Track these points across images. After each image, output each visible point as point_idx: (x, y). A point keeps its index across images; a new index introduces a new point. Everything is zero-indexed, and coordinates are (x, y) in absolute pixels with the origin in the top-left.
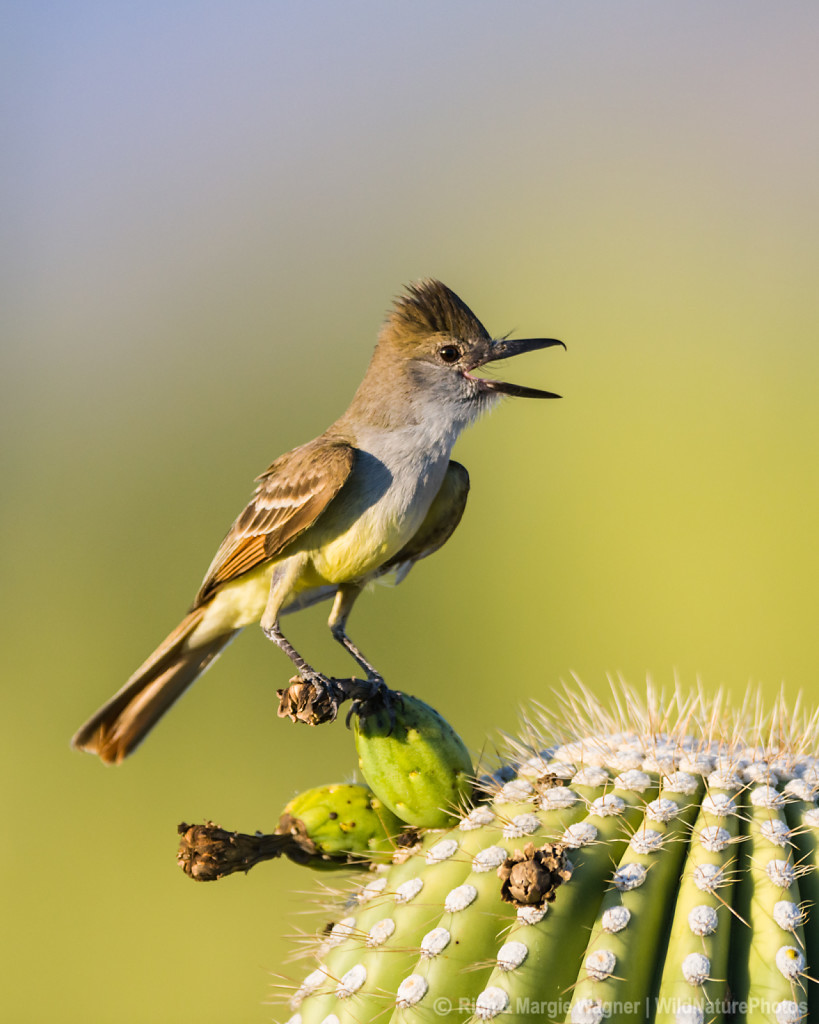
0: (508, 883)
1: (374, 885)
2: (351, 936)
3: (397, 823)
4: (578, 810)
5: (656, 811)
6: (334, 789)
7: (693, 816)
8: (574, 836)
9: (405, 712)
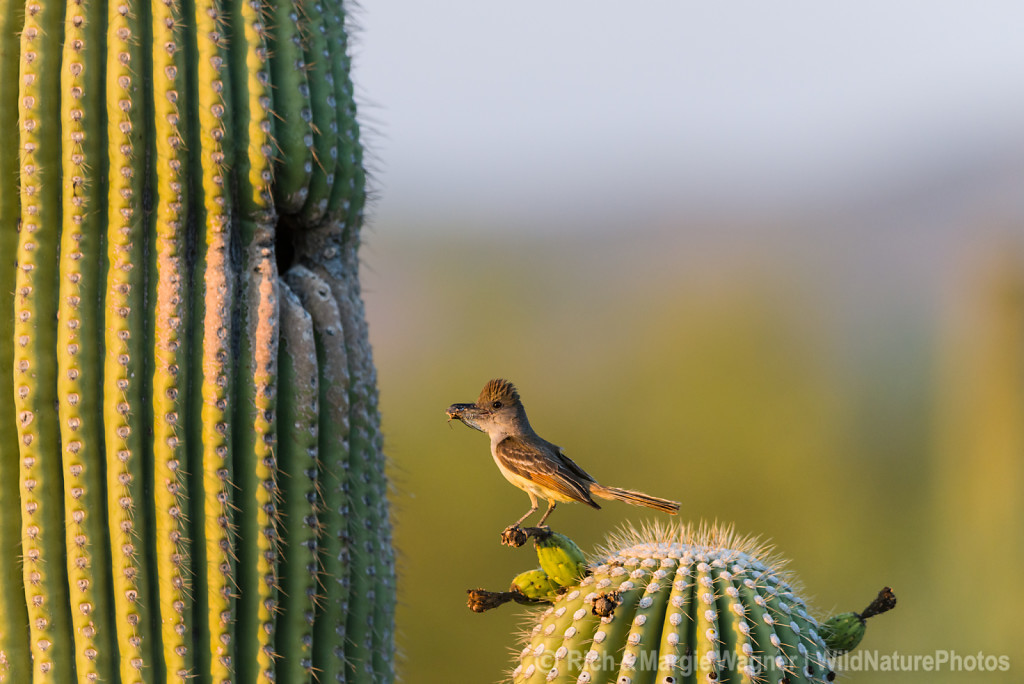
0: (595, 608)
3: (557, 585)
4: (626, 577)
5: (658, 575)
6: (532, 572)
8: (624, 586)
9: (555, 541)
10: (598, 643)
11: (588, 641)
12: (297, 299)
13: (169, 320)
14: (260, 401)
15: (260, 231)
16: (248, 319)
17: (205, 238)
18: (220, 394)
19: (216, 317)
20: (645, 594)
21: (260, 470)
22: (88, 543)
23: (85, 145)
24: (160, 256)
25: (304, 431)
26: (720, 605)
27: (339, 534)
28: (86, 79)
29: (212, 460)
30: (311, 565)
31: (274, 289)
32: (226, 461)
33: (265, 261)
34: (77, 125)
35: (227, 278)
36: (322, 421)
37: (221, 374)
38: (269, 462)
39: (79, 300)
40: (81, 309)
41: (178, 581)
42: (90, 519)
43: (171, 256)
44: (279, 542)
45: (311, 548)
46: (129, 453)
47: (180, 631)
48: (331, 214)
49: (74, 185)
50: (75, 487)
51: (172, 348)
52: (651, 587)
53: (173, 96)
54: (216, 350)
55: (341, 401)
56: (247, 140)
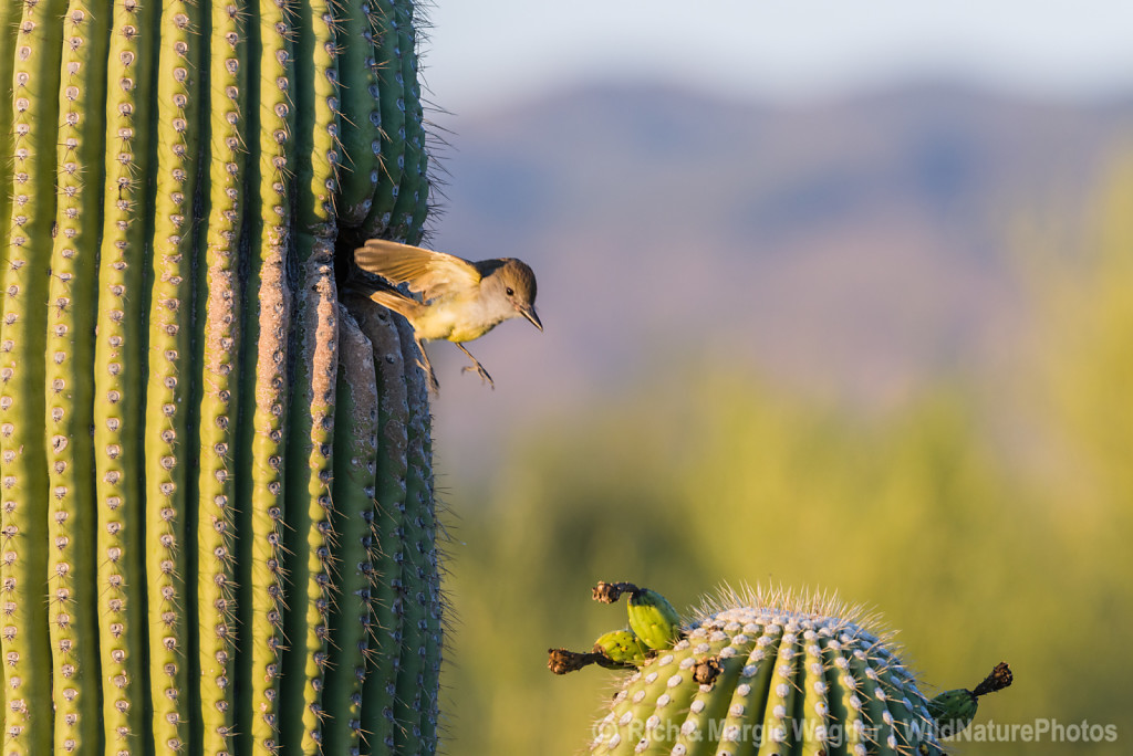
0: (696, 674)
1: (637, 676)
2: (625, 699)
3: (646, 648)
4: (727, 642)
5: (761, 642)
6: (618, 632)
7: (778, 644)
8: (725, 653)
9: (649, 598)
10: (695, 713)
11: (685, 711)
12: (355, 323)
13: (221, 340)
14: (317, 435)
15: (319, 246)
16: (304, 342)
17: (260, 252)
18: (275, 424)
19: (272, 339)
20: (748, 663)
21: (315, 511)
22: (123, 583)
23: (134, 144)
24: (210, 269)
25: (361, 468)
26: (829, 677)
27: (393, 583)
28: (137, 70)
29: (262, 498)
30: (364, 617)
31: (333, 310)
32: (278, 499)
33: (324, 279)
34: (125, 121)
35: (284, 296)
36: (380, 459)
37: (276, 402)
38: (324, 501)
39: (122, 314)
40: (125, 325)
41: (222, 629)
42: (126, 558)
43: (224, 270)
44: (330, 589)
45: (365, 598)
46: (173, 486)
47: (221, 684)
48: (393, 230)
49: (120, 187)
50: (111, 522)
51: (224, 371)
52: (755, 656)
53: (233, 92)
54: (271, 376)
55: (400, 436)
56: (310, 145)
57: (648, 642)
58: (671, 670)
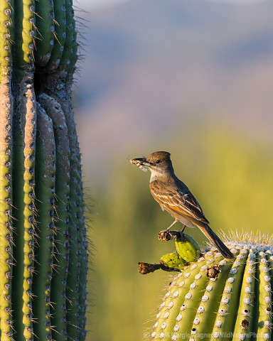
0: (208, 273)
1: (180, 274)
2: (175, 285)
3: (184, 261)
5: (239, 257)
6: (171, 254)
7: (247, 258)
8: (221, 263)
9: (185, 238)
10: (208, 291)
11: (203, 291)
12: (44, 111)
14: (27, 164)
15: (26, 75)
16: (20, 121)
18: (7, 159)
19: (5, 119)
20: (232, 267)
21: (27, 199)
25: (48, 179)
26: (271, 273)
27: (64, 233)
29: (2, 194)
30: (51, 249)
31: (34, 105)
32: (9, 194)
33: (29, 91)
35: (10, 99)
36: (57, 175)
37: (7, 149)
38: (31, 195)
44: (35, 236)
45: (51, 240)
48: (61, 67)
52: (235, 264)
54: (5, 137)
55: (66, 164)
56: (22, 28)
57: (185, 258)
58: (196, 272)
